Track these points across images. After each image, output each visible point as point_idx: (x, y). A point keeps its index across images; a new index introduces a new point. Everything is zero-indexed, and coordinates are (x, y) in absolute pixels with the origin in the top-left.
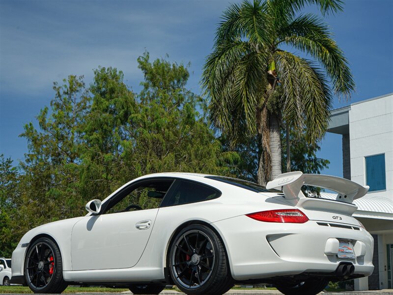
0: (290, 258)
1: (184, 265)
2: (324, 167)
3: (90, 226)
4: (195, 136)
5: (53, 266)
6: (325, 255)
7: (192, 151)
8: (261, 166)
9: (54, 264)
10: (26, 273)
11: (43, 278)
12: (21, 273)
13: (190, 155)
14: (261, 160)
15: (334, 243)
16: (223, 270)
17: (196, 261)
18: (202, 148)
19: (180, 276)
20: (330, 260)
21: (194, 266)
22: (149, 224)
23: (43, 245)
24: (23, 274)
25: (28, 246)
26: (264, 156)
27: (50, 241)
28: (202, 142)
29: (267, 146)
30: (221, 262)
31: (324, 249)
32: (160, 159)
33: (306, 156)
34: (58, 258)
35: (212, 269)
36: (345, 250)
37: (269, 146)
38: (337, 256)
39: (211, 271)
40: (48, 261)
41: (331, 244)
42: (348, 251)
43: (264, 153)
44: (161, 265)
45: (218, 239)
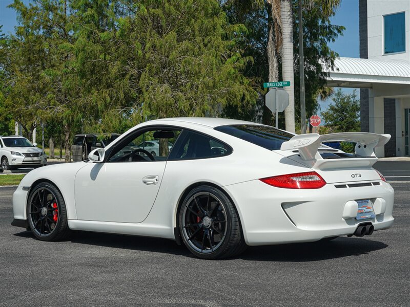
0: (307, 227)
1: (195, 228)
2: (339, 34)
3: (94, 175)
4: (199, 9)
5: (57, 212)
6: (343, 219)
7: (196, 26)
8: (270, 38)
9: (58, 211)
10: (29, 218)
11: (46, 224)
12: (23, 216)
13: (193, 31)
14: (271, 32)
15: (353, 207)
16: (236, 236)
17: (207, 224)
18: (206, 22)
19: (191, 239)
20: (349, 224)
21: (206, 229)
22: (157, 180)
23: (45, 190)
24: (26, 219)
25: (29, 190)
26: (274, 28)
27: (52, 187)
28: (206, 14)
29: (277, 17)
30: (233, 228)
31: (342, 214)
32: (161, 37)
33: (320, 23)
34: (62, 206)
35: (225, 234)
36: (365, 210)
37: (280, 17)
38: (355, 218)
39: (224, 238)
40: (51, 207)
41: (350, 208)
42: (368, 210)
43: (274, 25)
44: (171, 225)
45: (230, 204)
